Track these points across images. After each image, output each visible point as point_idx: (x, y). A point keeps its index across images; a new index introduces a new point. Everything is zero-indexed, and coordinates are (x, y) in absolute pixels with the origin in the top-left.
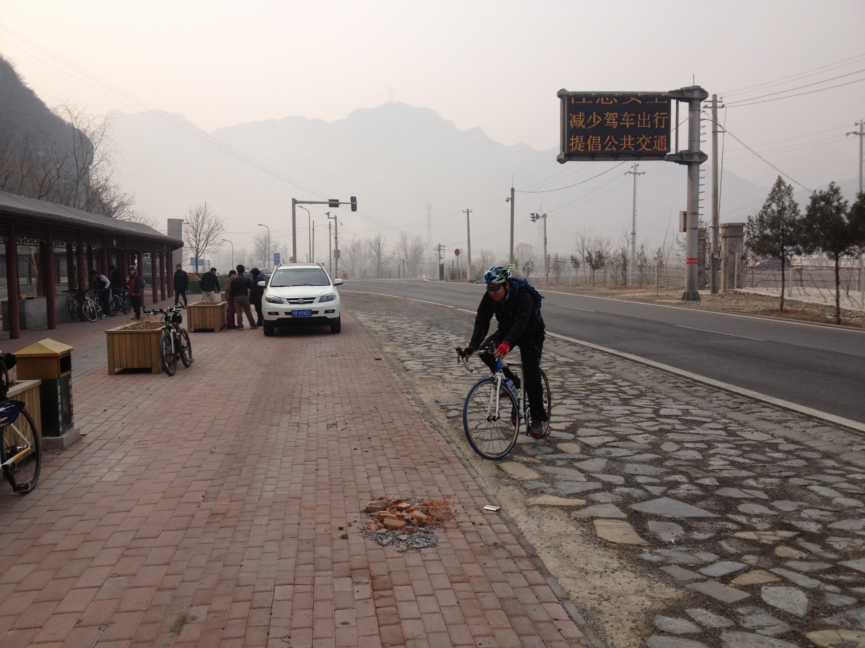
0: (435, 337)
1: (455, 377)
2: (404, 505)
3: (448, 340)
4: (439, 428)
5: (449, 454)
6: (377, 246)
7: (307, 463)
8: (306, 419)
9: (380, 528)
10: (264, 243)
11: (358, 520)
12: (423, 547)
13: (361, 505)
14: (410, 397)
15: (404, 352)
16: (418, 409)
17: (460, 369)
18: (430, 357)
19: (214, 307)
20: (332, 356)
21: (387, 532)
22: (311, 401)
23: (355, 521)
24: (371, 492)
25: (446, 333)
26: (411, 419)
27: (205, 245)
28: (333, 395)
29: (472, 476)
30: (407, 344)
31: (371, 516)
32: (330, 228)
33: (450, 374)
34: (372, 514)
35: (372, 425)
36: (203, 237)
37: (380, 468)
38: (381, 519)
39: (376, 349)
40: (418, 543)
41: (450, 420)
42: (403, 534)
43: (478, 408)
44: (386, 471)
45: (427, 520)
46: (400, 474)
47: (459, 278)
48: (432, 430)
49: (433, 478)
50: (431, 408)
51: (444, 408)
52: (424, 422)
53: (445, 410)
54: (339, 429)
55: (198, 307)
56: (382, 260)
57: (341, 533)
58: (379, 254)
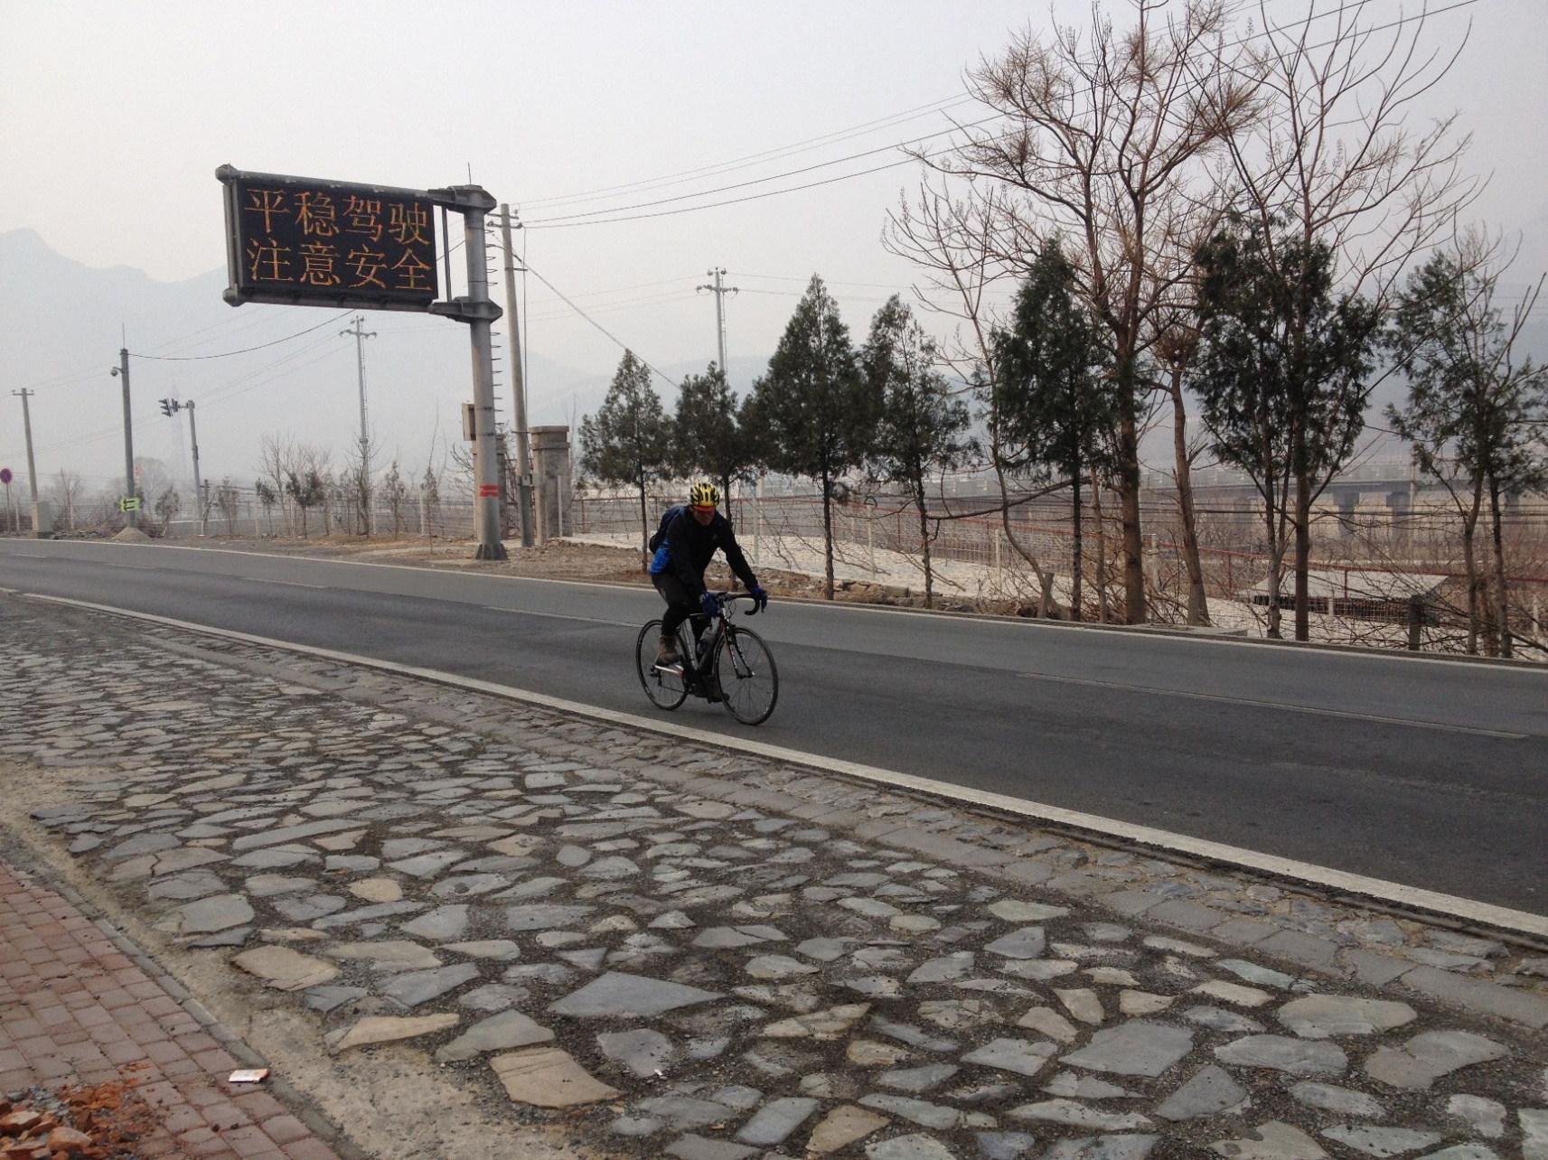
1: (63, 752)
2: (21, 1117)
3: (22, 665)
4: (57, 883)
5: (101, 949)
17: (70, 733)
25: (12, 650)
29: (174, 998)
33: (51, 746)
41: (81, 860)
43: (141, 822)
45: (93, 1144)
47: (14, 529)
48: (39, 891)
49: (75, 1020)
50: (24, 836)
51: (57, 832)
52: (13, 873)
53: (62, 836)
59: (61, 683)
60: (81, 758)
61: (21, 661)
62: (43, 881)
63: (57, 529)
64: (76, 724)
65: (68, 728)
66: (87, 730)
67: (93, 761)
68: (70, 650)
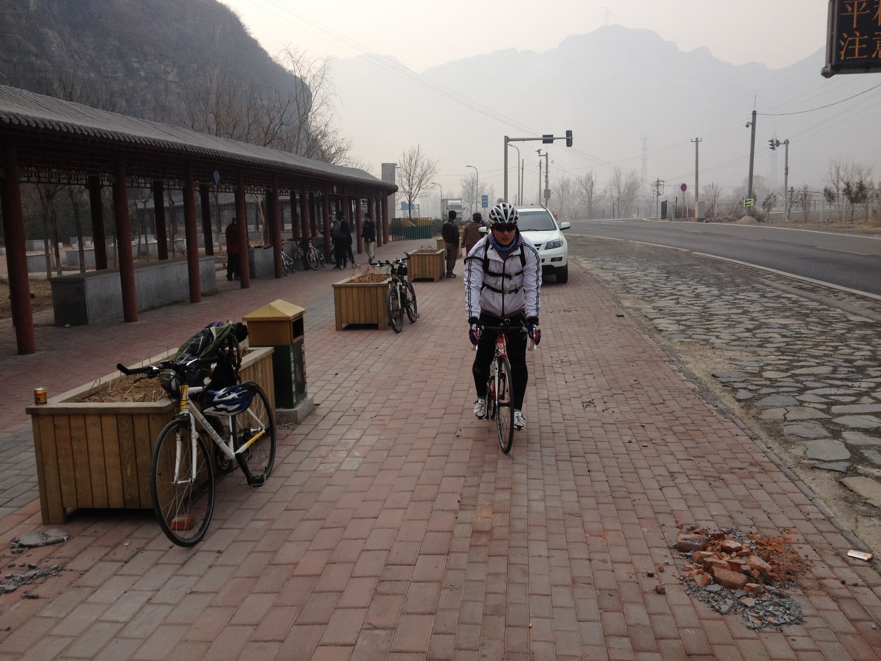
0: (680, 288)
1: (725, 341)
2: (731, 543)
4: (731, 416)
5: (760, 457)
7: (574, 459)
8: (556, 394)
9: (709, 583)
10: (471, 185)
11: (671, 561)
12: (783, 623)
13: (666, 535)
14: (675, 367)
15: (648, 307)
16: (692, 386)
17: (727, 331)
18: (684, 315)
19: (433, 255)
20: (565, 311)
21: (721, 590)
22: (556, 370)
23: (667, 564)
24: (671, 513)
26: (688, 400)
27: (417, 191)
28: (579, 362)
30: (649, 297)
31: (688, 557)
32: (540, 166)
33: (717, 337)
34: (689, 554)
35: (638, 406)
37: (672, 474)
38: (708, 568)
39: (614, 303)
40: (774, 615)
41: (742, 404)
42: (747, 596)
44: (681, 479)
45: (772, 571)
46: (702, 485)
47: (685, 217)
48: (721, 418)
49: (751, 495)
50: (709, 385)
51: (727, 386)
52: (706, 405)
53: (730, 389)
54: (600, 408)
55: (418, 255)
56: (593, 199)
57: (653, 583)
58: (590, 192)
59: (718, 303)
60: (734, 346)
61: (696, 289)
62: (722, 412)
63: (707, 216)
64: (729, 326)
65: (725, 328)
66: (736, 330)
67: (740, 348)
68: (721, 285)
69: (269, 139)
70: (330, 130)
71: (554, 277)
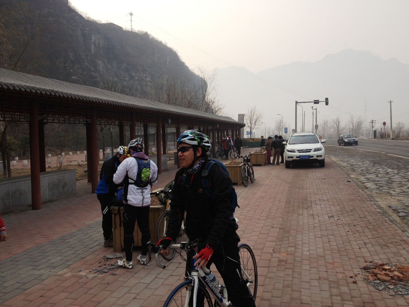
0: (379, 170)
1: (397, 193)
2: (387, 267)
4: (395, 222)
5: (405, 238)
6: (338, 123)
7: (322, 237)
8: (316, 212)
9: (375, 280)
10: (279, 123)
11: (360, 273)
12: (405, 294)
13: (360, 264)
14: (372, 203)
15: (363, 178)
16: (379, 210)
17: (399, 188)
18: (379, 181)
19: (261, 154)
20: (323, 179)
21: (380, 282)
22: (317, 203)
23: (359, 274)
24: (363, 257)
25: (385, 168)
26: (376, 216)
27: (254, 125)
28: (328, 200)
30: (364, 174)
31: (368, 272)
32: (313, 114)
33: (394, 191)
34: (368, 270)
35: (354, 218)
36: (254, 121)
37: (365, 244)
38: (375, 275)
39: (346, 176)
40: (401, 292)
41: (401, 218)
42: (391, 285)
44: (369, 245)
45: (403, 277)
46: (378, 248)
47: (386, 137)
48: (391, 223)
49: (399, 252)
50: (387, 210)
51: (395, 211)
52: (384, 218)
53: (396, 212)
54: (336, 219)
55: (255, 154)
56: (340, 129)
57: (352, 280)
58: (338, 126)
59: (396, 176)
60: (401, 195)
61: (387, 170)
62: (391, 221)
63: (397, 137)
64: (400, 186)
65: (398, 187)
66: (403, 188)
67: (404, 196)
68: (399, 168)
69: (190, 105)
70: (216, 100)
71: (318, 164)
